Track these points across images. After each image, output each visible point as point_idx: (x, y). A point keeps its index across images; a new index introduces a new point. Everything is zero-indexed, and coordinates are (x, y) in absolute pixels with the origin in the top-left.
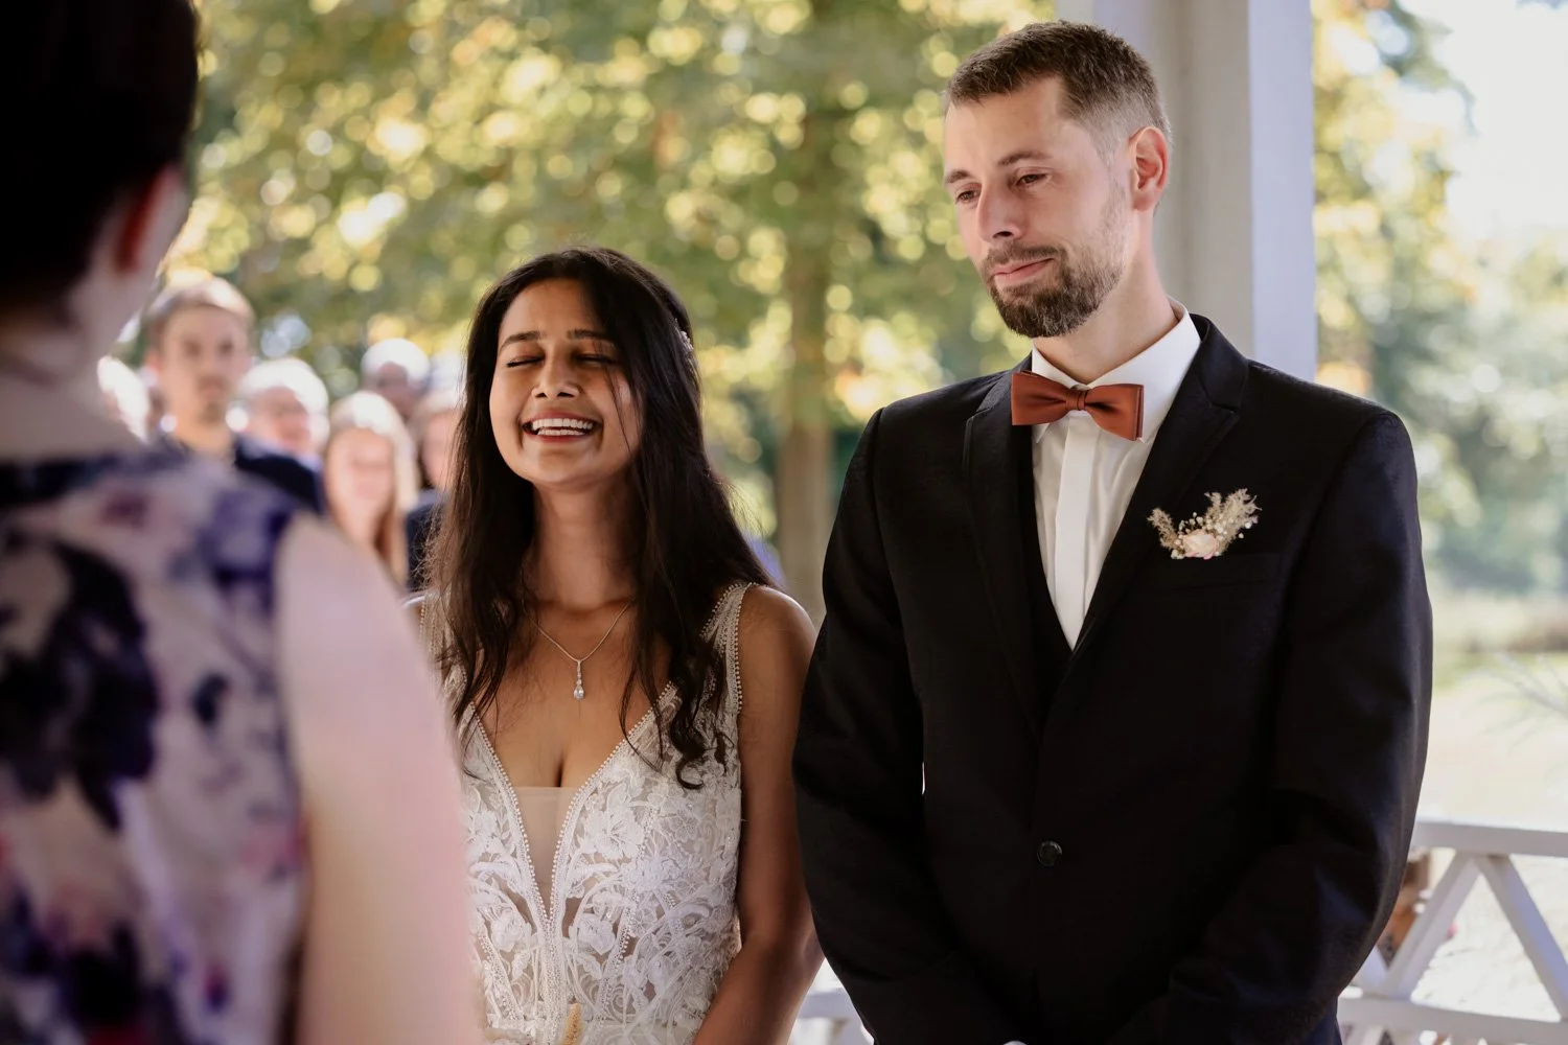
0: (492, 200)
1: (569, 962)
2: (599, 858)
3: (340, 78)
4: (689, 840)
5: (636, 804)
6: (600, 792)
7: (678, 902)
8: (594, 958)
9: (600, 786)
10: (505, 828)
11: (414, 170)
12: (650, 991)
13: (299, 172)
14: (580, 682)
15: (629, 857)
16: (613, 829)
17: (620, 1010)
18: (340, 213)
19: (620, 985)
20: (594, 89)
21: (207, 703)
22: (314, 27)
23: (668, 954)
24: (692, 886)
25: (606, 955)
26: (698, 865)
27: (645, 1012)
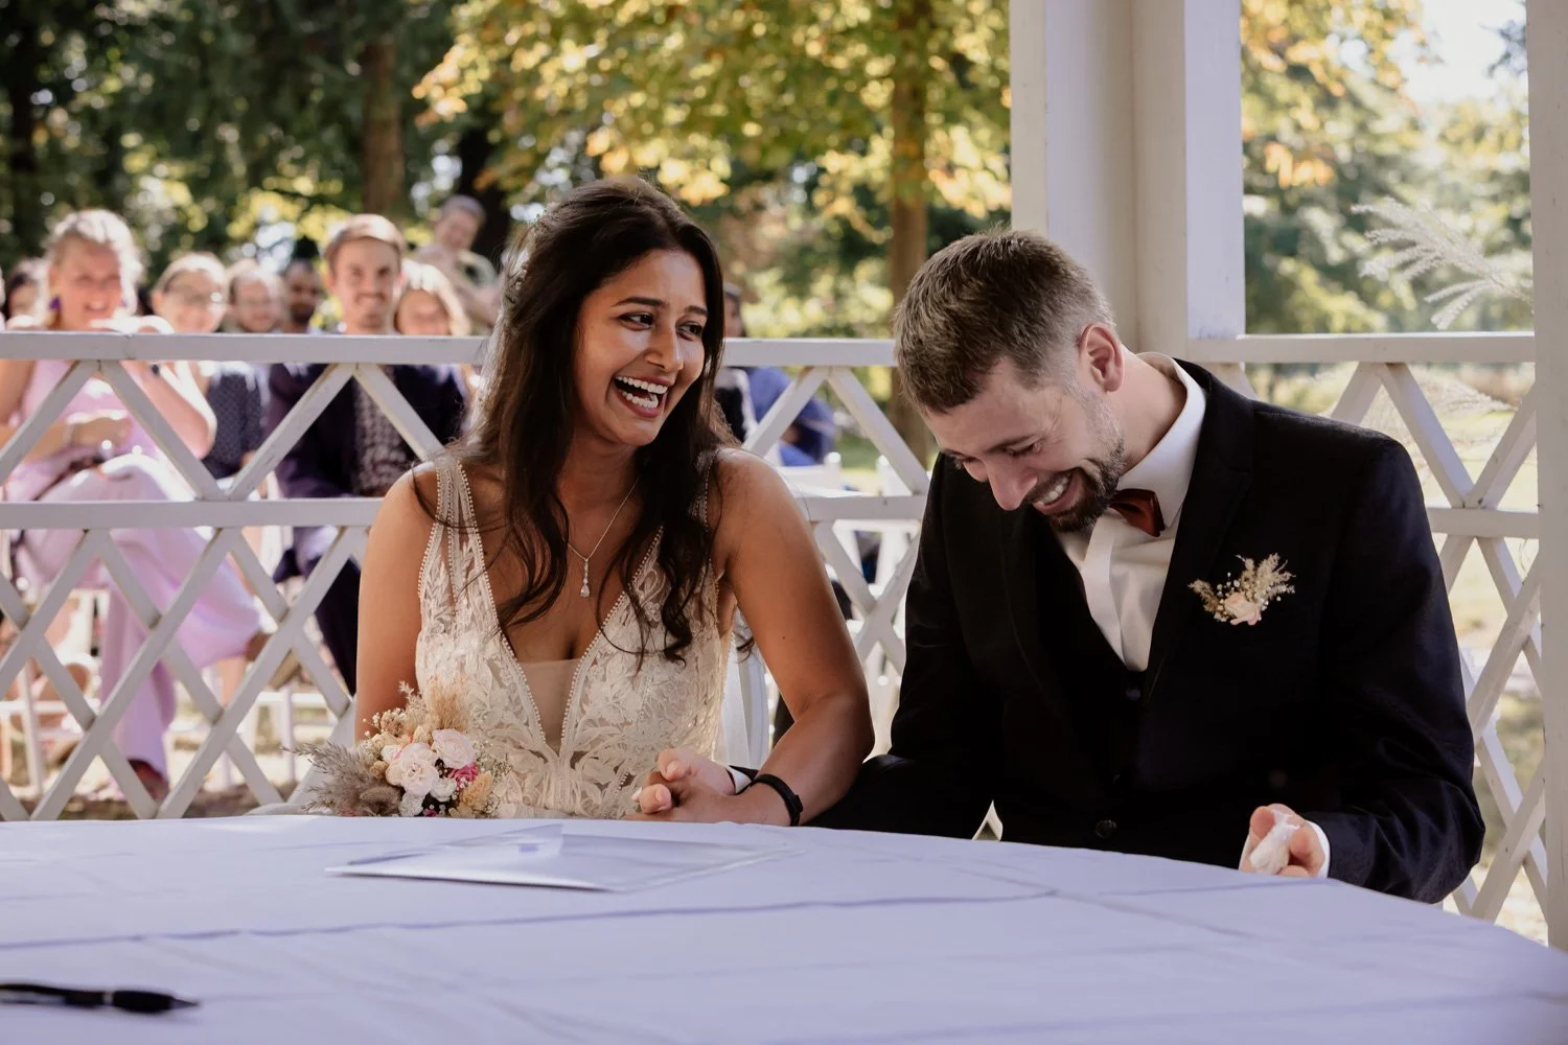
1: (574, 787)
2: (602, 721)
5: (631, 674)
6: (599, 663)
8: (596, 787)
9: (599, 657)
10: (518, 701)
15: (630, 721)
16: (614, 697)
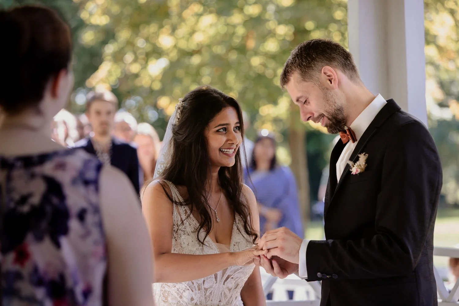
0: (196, 60)
3: (148, 23)
11: (171, 52)
13: (135, 53)
18: (148, 65)
19: (231, 296)
20: (228, 25)
21: (82, 216)
22: (139, 8)
25: (231, 289)
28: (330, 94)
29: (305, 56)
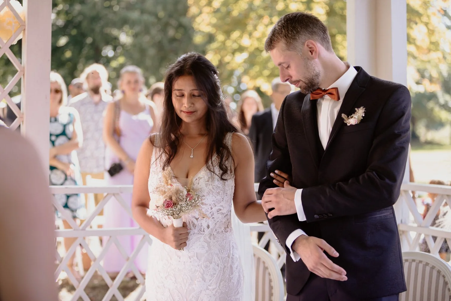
1: (189, 220)
4: (219, 191)
5: (206, 183)
6: (198, 180)
7: (216, 206)
9: (198, 178)
12: (208, 227)
14: (192, 154)
15: (204, 195)
16: (201, 188)
17: (201, 231)
19: (202, 225)
23: (213, 218)
24: (219, 202)
25: (198, 218)
26: (221, 197)
27: (207, 231)
28: (310, 63)
29: (291, 29)
